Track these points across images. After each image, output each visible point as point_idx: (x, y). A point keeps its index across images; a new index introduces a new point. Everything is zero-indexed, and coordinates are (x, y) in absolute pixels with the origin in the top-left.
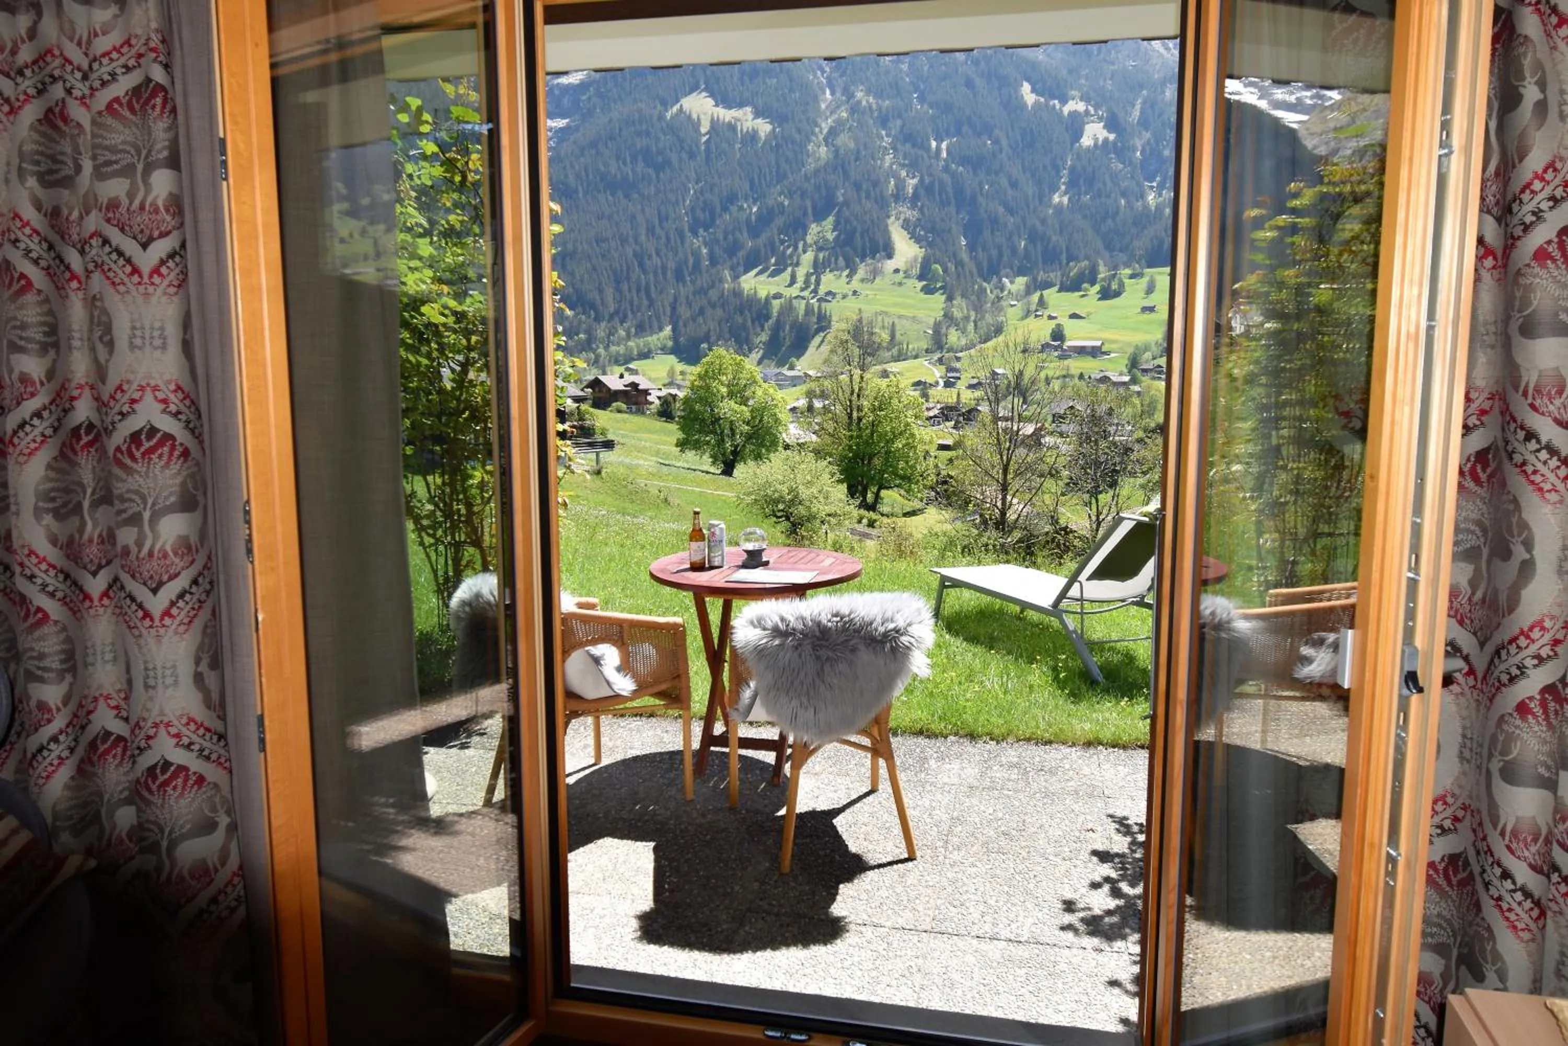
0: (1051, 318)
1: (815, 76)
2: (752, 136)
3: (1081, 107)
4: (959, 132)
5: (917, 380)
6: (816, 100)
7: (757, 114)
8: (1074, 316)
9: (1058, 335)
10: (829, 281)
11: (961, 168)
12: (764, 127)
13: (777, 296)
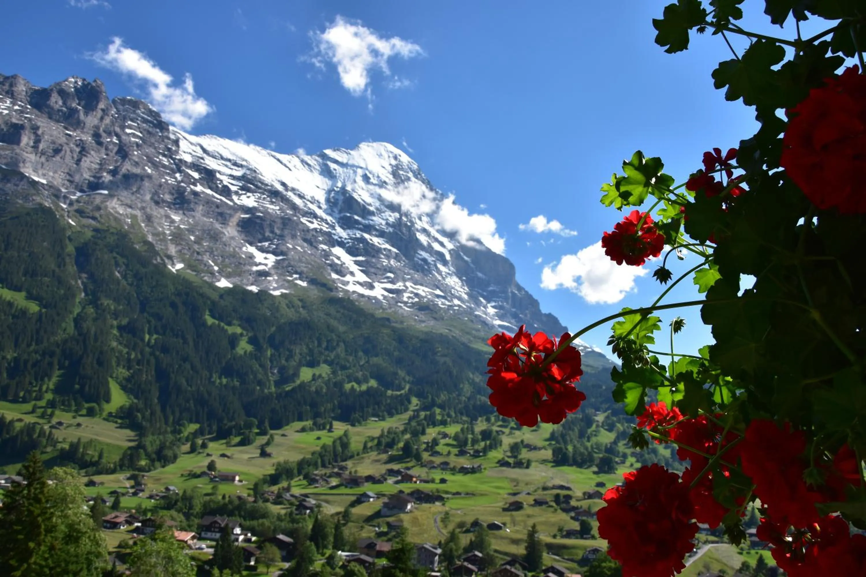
0: (208, 455)
1: (76, 282)
2: (24, 312)
3: (239, 330)
4: (164, 334)
5: (113, 490)
6: (74, 296)
7: (30, 297)
8: (223, 455)
9: (211, 466)
10: (60, 416)
11: (162, 355)
12: (34, 307)
13: (20, 420)
